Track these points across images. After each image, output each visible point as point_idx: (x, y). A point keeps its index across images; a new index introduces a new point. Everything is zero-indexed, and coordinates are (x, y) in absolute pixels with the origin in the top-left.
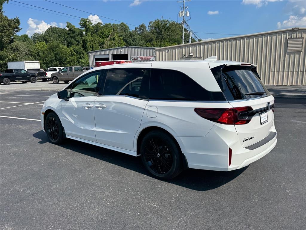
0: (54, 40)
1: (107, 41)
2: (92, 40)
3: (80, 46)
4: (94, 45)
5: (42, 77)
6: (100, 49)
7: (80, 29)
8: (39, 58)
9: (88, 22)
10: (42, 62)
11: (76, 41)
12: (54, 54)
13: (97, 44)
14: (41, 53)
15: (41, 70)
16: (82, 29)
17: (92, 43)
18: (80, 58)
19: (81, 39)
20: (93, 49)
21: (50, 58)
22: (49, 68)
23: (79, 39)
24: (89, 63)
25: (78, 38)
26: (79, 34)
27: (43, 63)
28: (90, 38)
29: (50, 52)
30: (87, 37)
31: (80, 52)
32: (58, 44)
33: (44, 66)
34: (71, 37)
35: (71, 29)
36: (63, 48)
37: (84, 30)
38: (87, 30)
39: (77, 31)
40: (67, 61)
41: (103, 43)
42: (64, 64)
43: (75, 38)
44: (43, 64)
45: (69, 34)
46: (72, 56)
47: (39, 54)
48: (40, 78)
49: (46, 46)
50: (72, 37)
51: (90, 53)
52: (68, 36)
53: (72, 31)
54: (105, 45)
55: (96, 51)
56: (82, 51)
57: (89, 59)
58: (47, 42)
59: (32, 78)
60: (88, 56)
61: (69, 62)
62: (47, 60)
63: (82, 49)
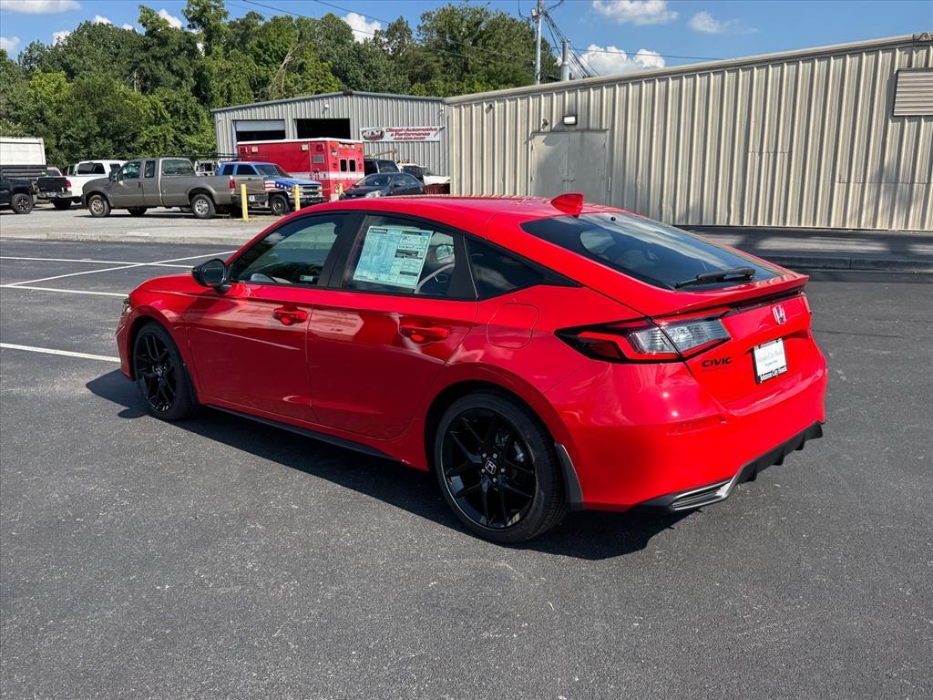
0: (95, 69)
1: (279, 75)
2: (229, 71)
3: (186, 89)
4: (234, 87)
5: (54, 195)
6: (256, 101)
7: (186, 33)
8: (41, 127)
9: (212, 10)
10: (54, 142)
11: (173, 72)
12: (95, 115)
13: (244, 85)
14: (49, 113)
15: (48, 168)
16: (194, 31)
17: (226, 81)
18: (187, 131)
19: (191, 65)
20: (229, 100)
21: (84, 130)
22: (77, 166)
23: (184, 66)
24: (215, 147)
25: (180, 63)
26: (181, 50)
27: (57, 146)
28: (220, 64)
29: (83, 108)
30: (208, 58)
31: (185, 111)
32: (109, 81)
33: (61, 155)
34: (154, 57)
35: (155, 29)
36: (125, 96)
37: (198, 35)
38: (211, 34)
39: (175, 39)
40: (141, 140)
41: (265, 82)
42: (129, 151)
43: (169, 64)
44: (56, 150)
45: (146, 48)
46: (159, 125)
47: (42, 113)
48: (47, 198)
49: (68, 88)
50: (159, 58)
51: (220, 112)
52: (145, 54)
53: (159, 38)
54: (269, 88)
55: (241, 109)
56: (192, 108)
57: (215, 135)
58: (71, 74)
59: (18, 196)
60: (213, 126)
61: (147, 143)
62: (72, 137)
63: (194, 99)
